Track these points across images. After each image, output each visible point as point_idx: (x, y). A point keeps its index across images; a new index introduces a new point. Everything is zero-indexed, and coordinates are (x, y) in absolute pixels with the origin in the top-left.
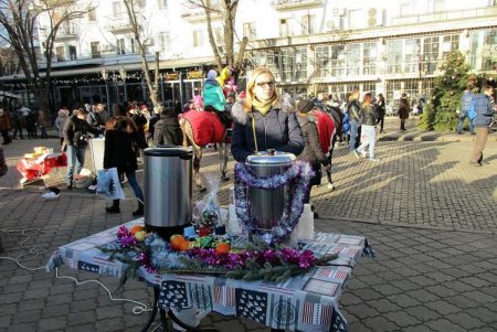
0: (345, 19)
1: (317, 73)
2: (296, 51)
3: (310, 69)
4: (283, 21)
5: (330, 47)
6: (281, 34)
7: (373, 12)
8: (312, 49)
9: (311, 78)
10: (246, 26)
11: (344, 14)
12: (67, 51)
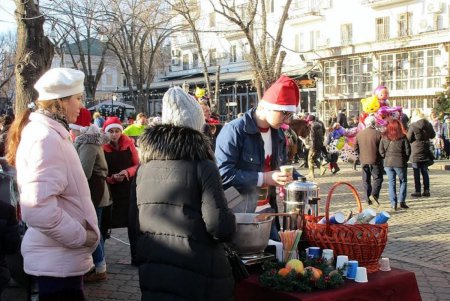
2: (363, 60)
3: (375, 82)
4: (380, 21)
5: (395, 55)
8: (377, 58)
10: (345, 28)
11: (442, 11)
12: (191, 59)
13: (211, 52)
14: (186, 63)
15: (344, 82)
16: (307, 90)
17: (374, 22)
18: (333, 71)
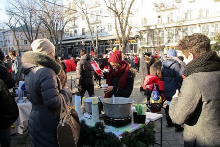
0: (189, 15)
1: (169, 42)
2: (160, 31)
3: (165, 40)
4: (159, 17)
5: (174, 29)
6: (158, 23)
7: (201, 11)
8: (166, 30)
9: (166, 44)
10: (143, 19)
11: (188, 12)
12: (73, 33)
13: (83, 30)
14: (71, 34)
15: (150, 40)
16: (133, 44)
17: (157, 17)
18: (145, 36)
